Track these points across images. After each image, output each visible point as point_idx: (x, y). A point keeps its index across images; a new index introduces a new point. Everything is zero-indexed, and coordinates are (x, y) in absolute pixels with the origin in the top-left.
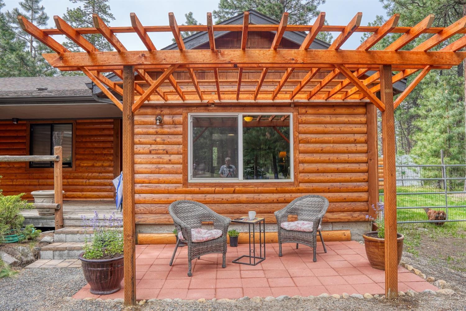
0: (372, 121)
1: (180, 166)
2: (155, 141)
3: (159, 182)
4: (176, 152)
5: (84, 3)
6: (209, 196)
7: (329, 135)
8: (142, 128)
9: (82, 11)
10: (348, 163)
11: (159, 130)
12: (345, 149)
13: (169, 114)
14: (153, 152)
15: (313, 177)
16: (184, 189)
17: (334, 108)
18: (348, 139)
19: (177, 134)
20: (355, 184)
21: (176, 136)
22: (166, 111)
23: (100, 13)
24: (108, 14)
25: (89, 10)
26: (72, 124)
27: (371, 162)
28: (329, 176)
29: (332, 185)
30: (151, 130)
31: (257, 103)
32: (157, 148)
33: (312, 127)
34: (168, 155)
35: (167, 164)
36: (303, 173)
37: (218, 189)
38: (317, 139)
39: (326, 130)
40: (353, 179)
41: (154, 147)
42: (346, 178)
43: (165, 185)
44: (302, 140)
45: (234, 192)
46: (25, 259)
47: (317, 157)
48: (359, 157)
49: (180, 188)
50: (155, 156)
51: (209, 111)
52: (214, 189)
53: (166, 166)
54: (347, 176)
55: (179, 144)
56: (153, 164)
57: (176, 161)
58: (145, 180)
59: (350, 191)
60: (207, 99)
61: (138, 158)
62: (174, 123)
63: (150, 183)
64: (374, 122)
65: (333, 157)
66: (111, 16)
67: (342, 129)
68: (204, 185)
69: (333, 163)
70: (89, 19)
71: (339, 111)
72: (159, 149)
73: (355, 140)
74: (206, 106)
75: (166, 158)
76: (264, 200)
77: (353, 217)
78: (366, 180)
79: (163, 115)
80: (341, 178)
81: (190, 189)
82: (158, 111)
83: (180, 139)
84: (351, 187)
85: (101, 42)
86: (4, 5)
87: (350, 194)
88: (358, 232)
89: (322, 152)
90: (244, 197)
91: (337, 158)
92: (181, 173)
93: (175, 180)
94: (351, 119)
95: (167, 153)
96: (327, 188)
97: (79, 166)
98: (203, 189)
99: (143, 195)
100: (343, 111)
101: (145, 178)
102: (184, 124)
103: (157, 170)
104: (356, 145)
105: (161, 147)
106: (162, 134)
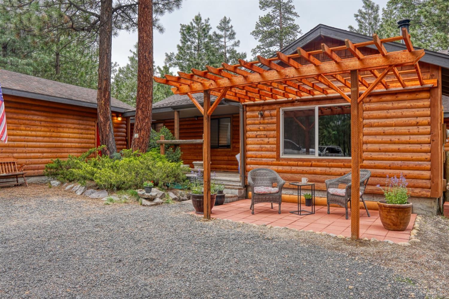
0: (436, 104)
1: (275, 146)
2: (259, 128)
3: (262, 157)
4: (272, 136)
5: (272, 9)
6: (293, 168)
7: (391, 120)
8: (251, 120)
9: (271, 16)
10: (409, 144)
11: (262, 121)
12: (407, 131)
13: (268, 110)
14: (258, 136)
15: (375, 155)
16: (277, 162)
17: (396, 96)
18: (410, 122)
19: (273, 123)
20: (417, 162)
21: (272, 125)
22: (266, 107)
23: (286, 14)
24: (293, 14)
25: (277, 14)
26: (230, 117)
27: (434, 143)
28: (390, 155)
29: (392, 163)
30: (257, 122)
31: (328, 97)
32: (260, 134)
33: (375, 113)
34: (267, 139)
35: (267, 144)
36: (366, 151)
37: (300, 163)
38: (379, 123)
39: (389, 115)
40: (414, 158)
41: (259, 133)
42: (407, 157)
43: (265, 159)
44: (365, 124)
45: (311, 166)
46: (181, 198)
47: (379, 138)
48: (421, 138)
49: (275, 161)
50: (259, 139)
51: (294, 106)
52: (297, 162)
53: (266, 146)
54: (409, 155)
55: (274, 130)
56: (258, 144)
57: (272, 142)
58: (253, 155)
59: (411, 169)
60: (292, 97)
61: (249, 141)
62: (271, 116)
63: (256, 158)
64: (437, 105)
65: (395, 138)
66: (295, 14)
67: (404, 114)
68: (290, 160)
69: (395, 143)
70: (277, 21)
71: (401, 97)
72: (261, 135)
73: (418, 123)
74: (292, 102)
75: (266, 140)
76: (334, 173)
77: (413, 192)
78: (428, 159)
79: (264, 111)
80: (402, 157)
81: (281, 162)
82: (261, 108)
83: (274, 126)
84: (413, 165)
85: (287, 40)
86: (211, 28)
87: (411, 172)
88: (421, 206)
89: (384, 134)
90: (318, 169)
91: (399, 140)
92: (275, 151)
93: (271, 156)
94: (413, 103)
95: (267, 137)
96: (389, 165)
97: (235, 147)
98: (290, 162)
99: (252, 166)
100: (405, 97)
101: (253, 154)
102: (278, 116)
103: (260, 149)
104: (418, 128)
105: (262, 133)
106: (263, 124)
